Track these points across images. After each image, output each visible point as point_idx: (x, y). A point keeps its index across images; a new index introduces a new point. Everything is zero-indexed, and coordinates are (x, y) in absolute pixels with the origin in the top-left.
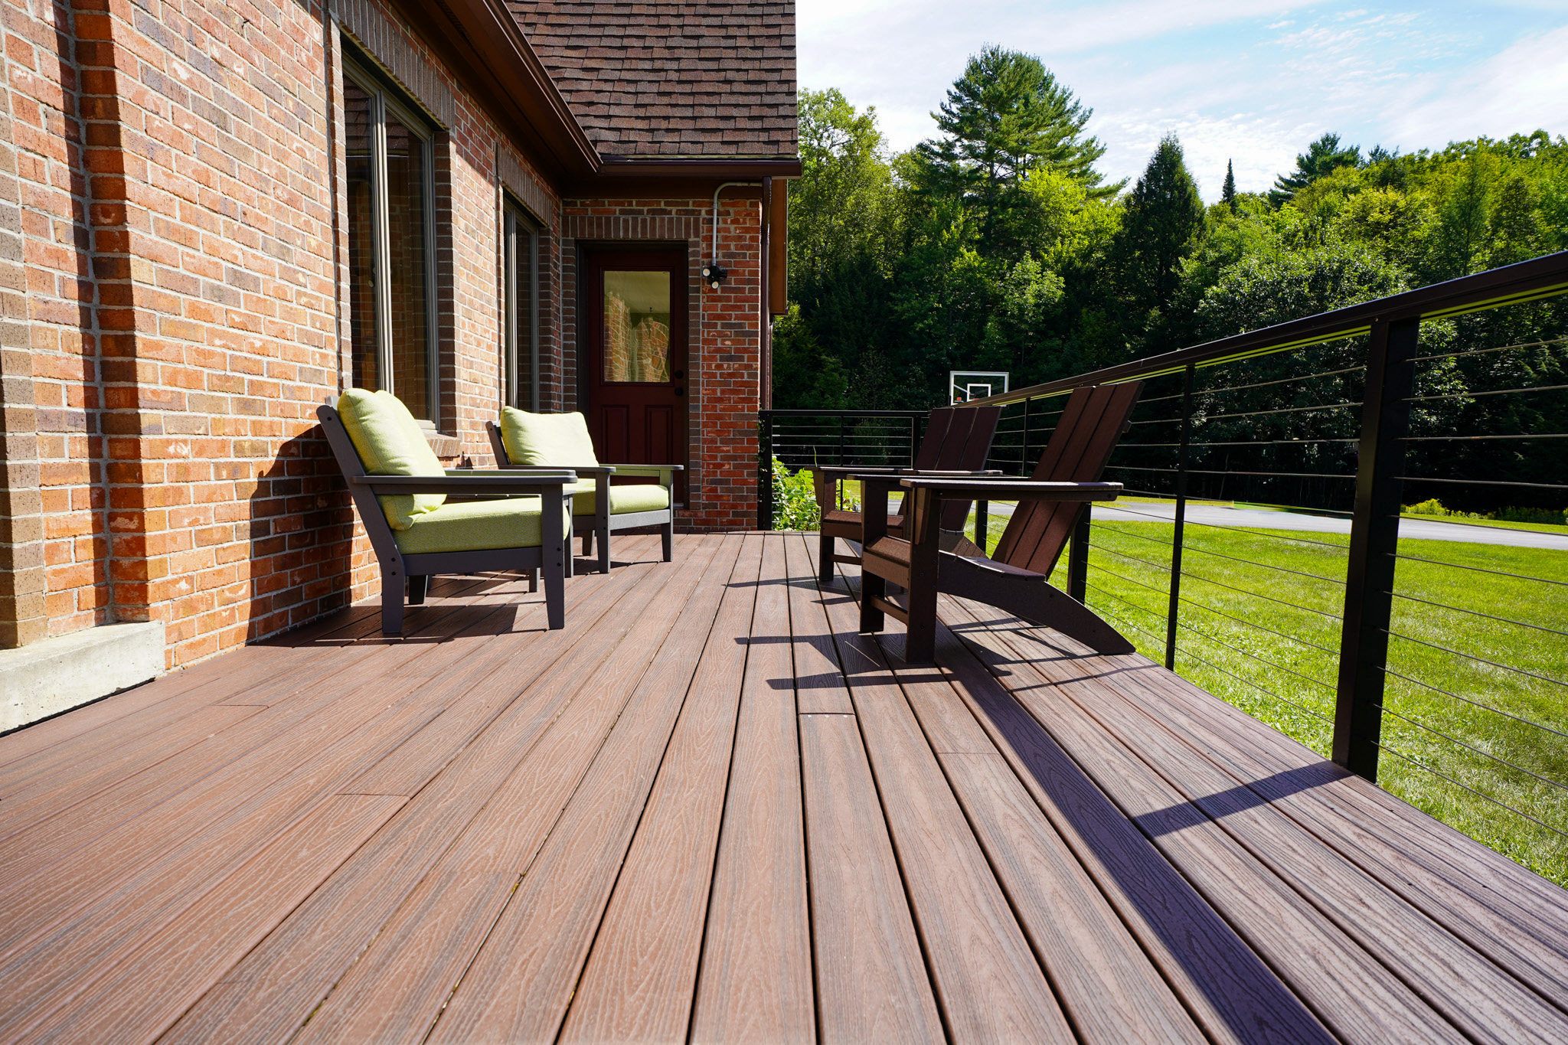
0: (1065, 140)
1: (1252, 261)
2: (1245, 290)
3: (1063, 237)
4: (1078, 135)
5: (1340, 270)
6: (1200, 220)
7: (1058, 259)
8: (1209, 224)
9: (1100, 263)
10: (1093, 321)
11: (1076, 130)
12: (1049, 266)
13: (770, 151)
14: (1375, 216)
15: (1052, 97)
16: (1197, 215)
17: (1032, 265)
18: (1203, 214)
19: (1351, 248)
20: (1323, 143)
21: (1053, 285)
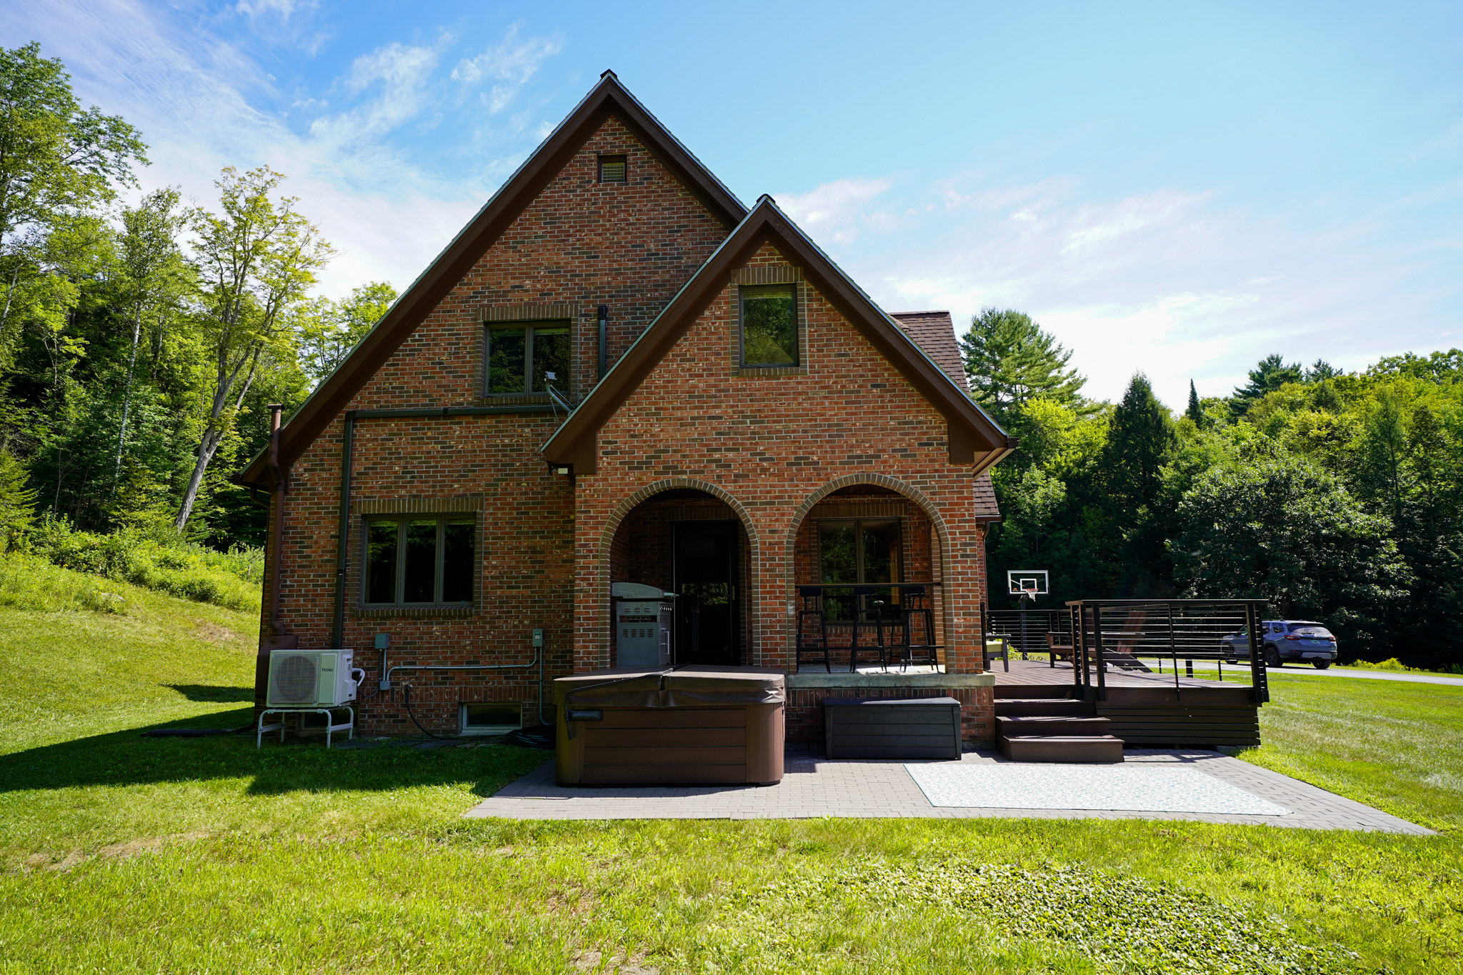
0: (1054, 373)
1: (1216, 471)
2: (1215, 492)
3: (1061, 450)
4: (1063, 369)
5: (1289, 478)
6: (1172, 436)
7: (1059, 467)
8: (1179, 438)
9: (1093, 469)
10: (1093, 516)
11: (1061, 365)
12: (1051, 474)
13: (987, 511)
14: (1314, 432)
15: (1039, 341)
16: (1169, 432)
17: (1038, 474)
18: (1173, 431)
19: (1294, 461)
20: (1270, 362)
21: (1057, 489)
